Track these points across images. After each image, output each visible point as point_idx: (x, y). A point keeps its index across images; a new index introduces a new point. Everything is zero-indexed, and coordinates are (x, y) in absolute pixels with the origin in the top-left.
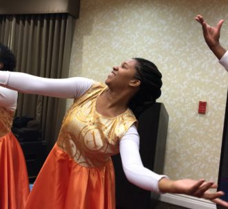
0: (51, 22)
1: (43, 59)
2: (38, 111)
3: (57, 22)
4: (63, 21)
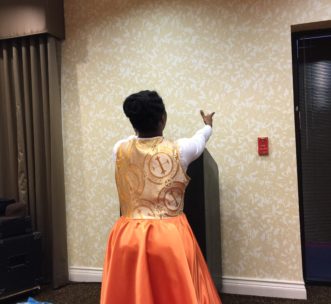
0: (23, 49)
1: (18, 107)
2: (21, 187)
3: (32, 48)
4: (41, 47)
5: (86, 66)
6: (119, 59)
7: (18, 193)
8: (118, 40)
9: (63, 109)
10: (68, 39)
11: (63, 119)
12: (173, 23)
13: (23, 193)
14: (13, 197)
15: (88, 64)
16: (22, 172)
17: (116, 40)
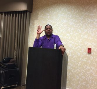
0: (20, 14)
1: (17, 31)
3: (22, 14)
4: (25, 14)
5: (37, 21)
6: (47, 20)
7: (14, 56)
8: (48, 14)
9: (29, 33)
10: (33, 13)
11: (29, 36)
12: (65, 10)
13: (15, 56)
14: (12, 57)
15: (38, 20)
16: (15, 50)
17: (47, 14)
